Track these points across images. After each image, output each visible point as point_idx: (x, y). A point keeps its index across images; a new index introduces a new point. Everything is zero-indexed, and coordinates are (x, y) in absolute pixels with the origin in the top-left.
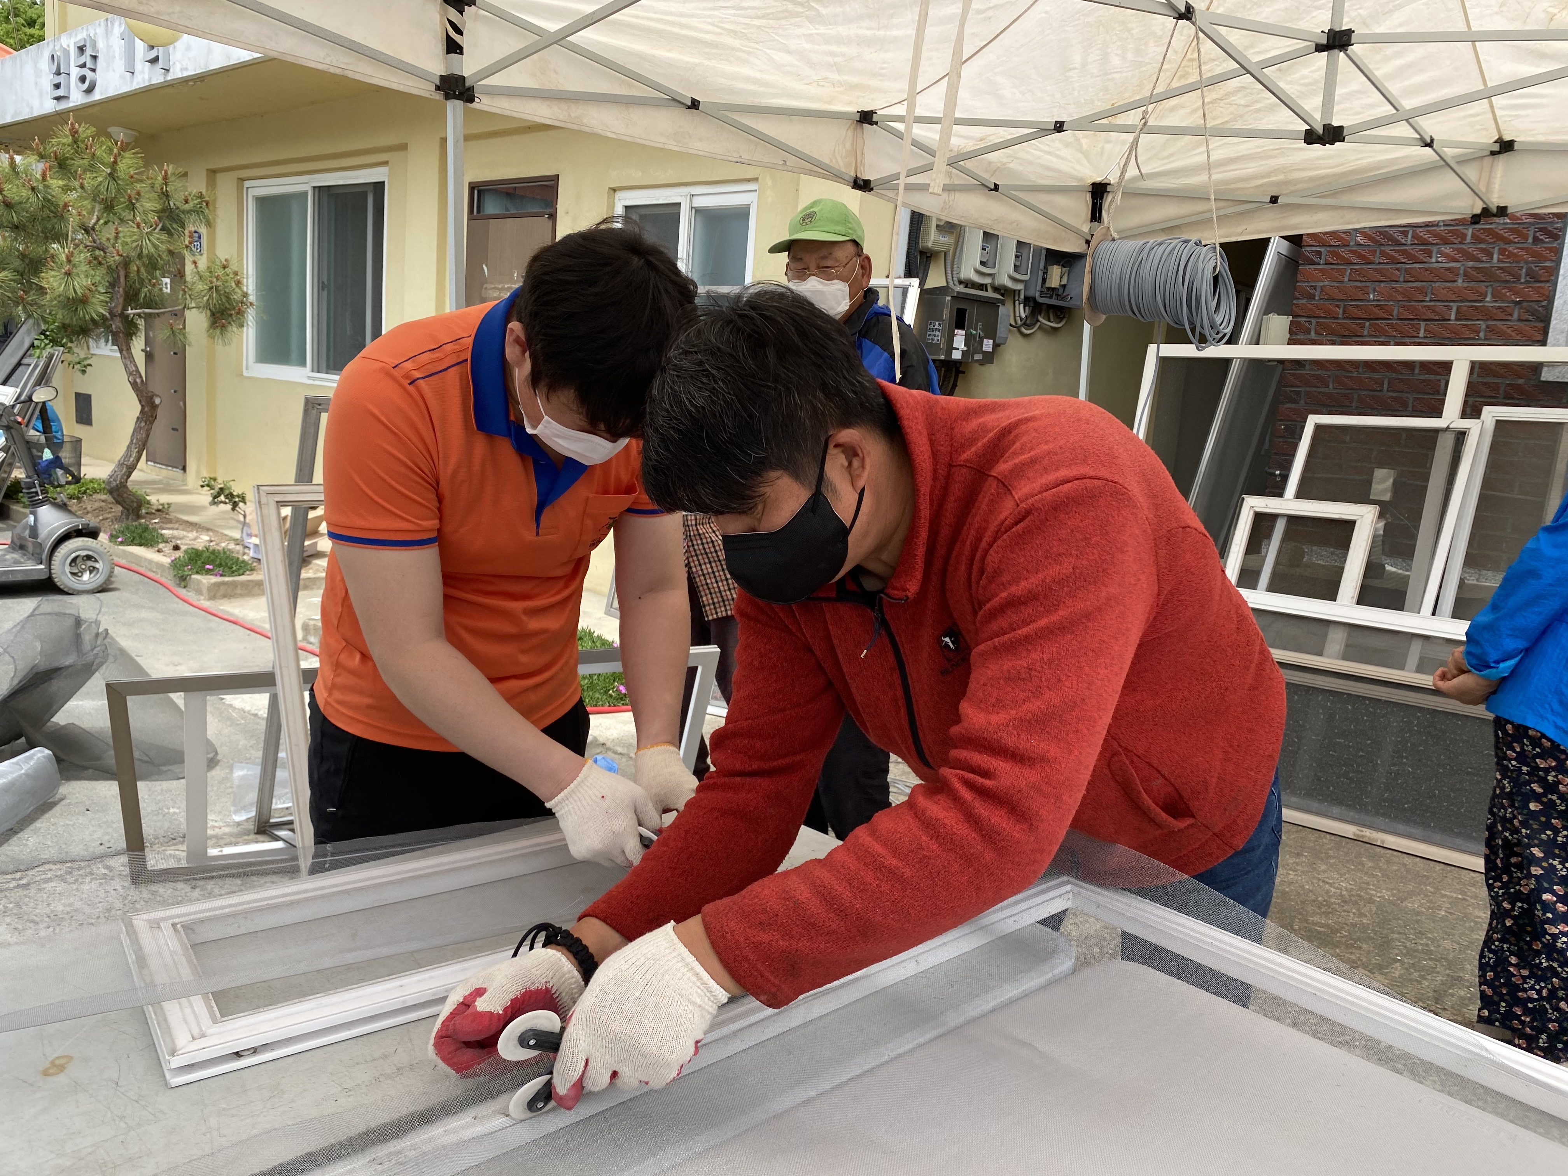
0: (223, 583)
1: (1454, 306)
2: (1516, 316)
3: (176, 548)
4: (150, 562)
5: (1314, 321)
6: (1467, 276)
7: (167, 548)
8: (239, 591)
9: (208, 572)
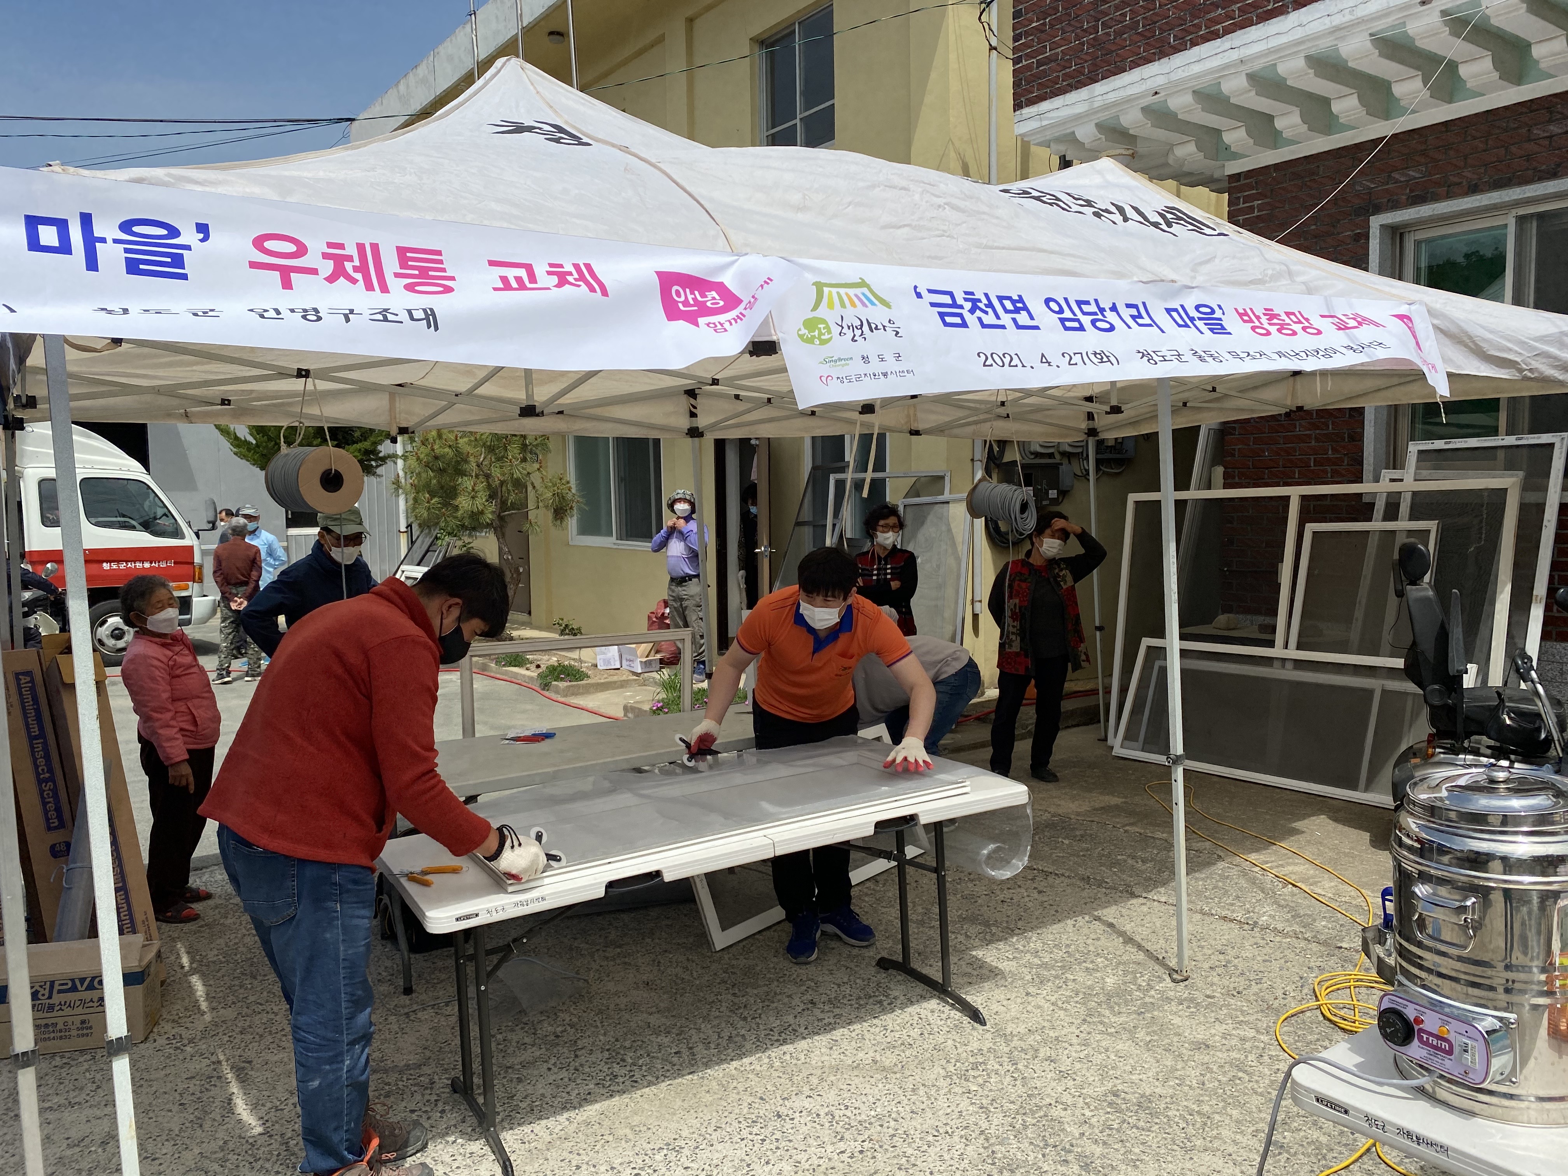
0: (572, 686)
1: (1312, 457)
2: (1346, 462)
3: (538, 666)
4: (524, 676)
5: (1236, 471)
6: (1317, 440)
7: (533, 667)
8: (581, 691)
9: (562, 679)
